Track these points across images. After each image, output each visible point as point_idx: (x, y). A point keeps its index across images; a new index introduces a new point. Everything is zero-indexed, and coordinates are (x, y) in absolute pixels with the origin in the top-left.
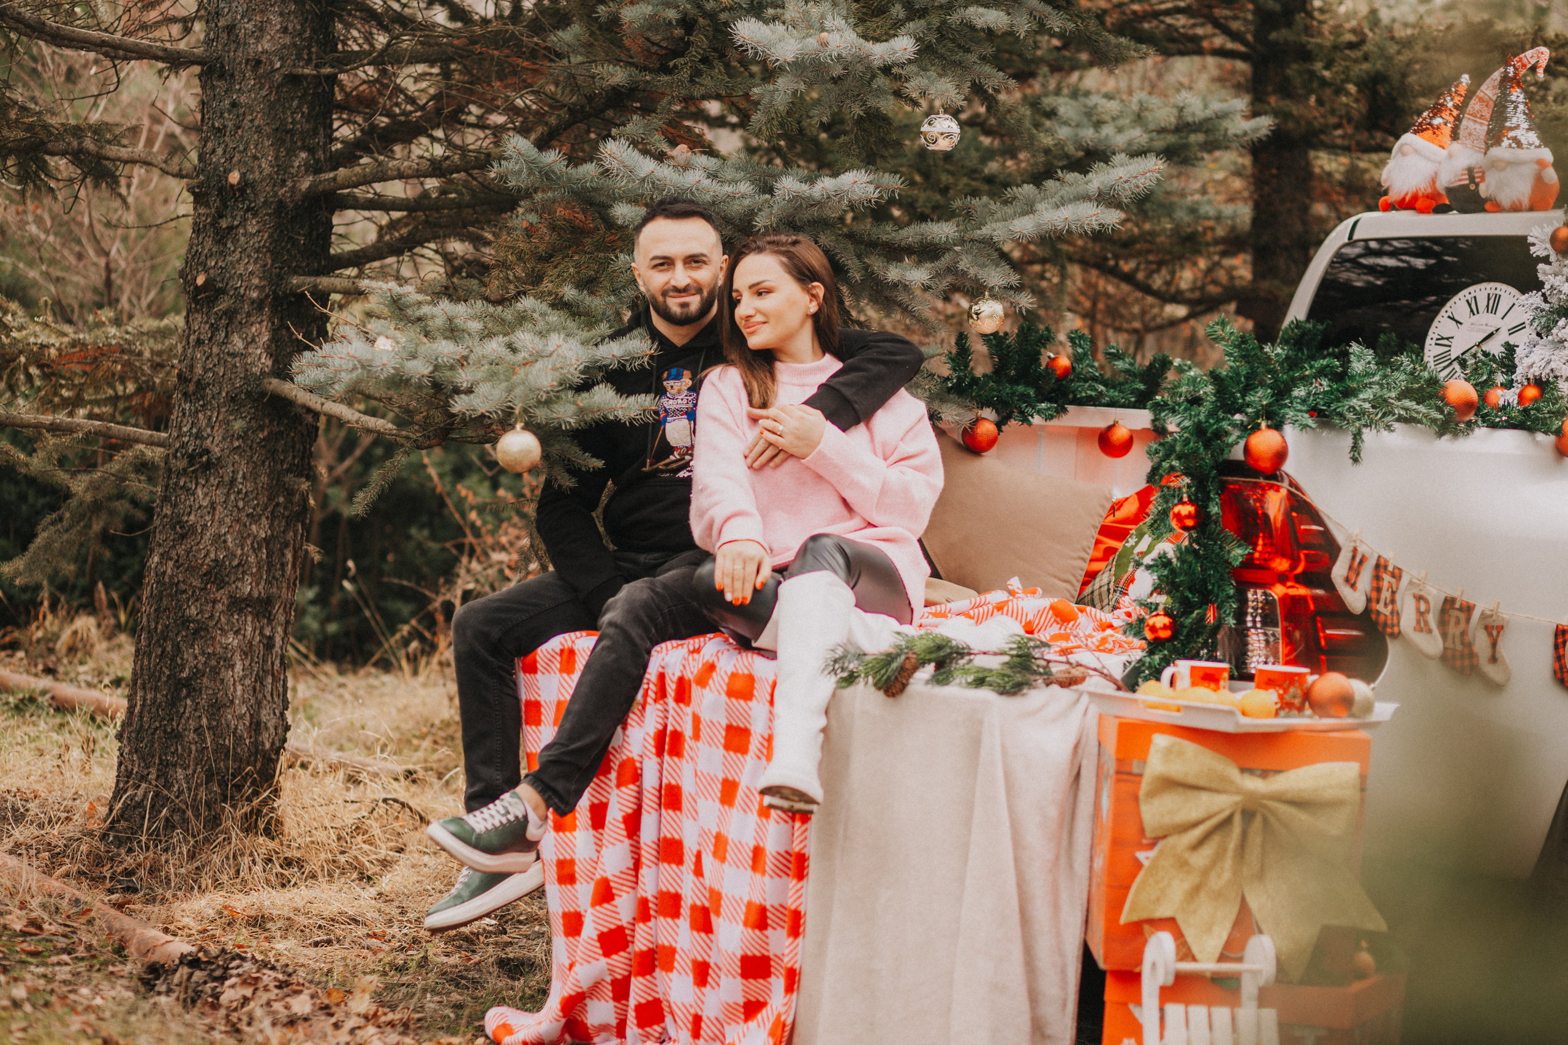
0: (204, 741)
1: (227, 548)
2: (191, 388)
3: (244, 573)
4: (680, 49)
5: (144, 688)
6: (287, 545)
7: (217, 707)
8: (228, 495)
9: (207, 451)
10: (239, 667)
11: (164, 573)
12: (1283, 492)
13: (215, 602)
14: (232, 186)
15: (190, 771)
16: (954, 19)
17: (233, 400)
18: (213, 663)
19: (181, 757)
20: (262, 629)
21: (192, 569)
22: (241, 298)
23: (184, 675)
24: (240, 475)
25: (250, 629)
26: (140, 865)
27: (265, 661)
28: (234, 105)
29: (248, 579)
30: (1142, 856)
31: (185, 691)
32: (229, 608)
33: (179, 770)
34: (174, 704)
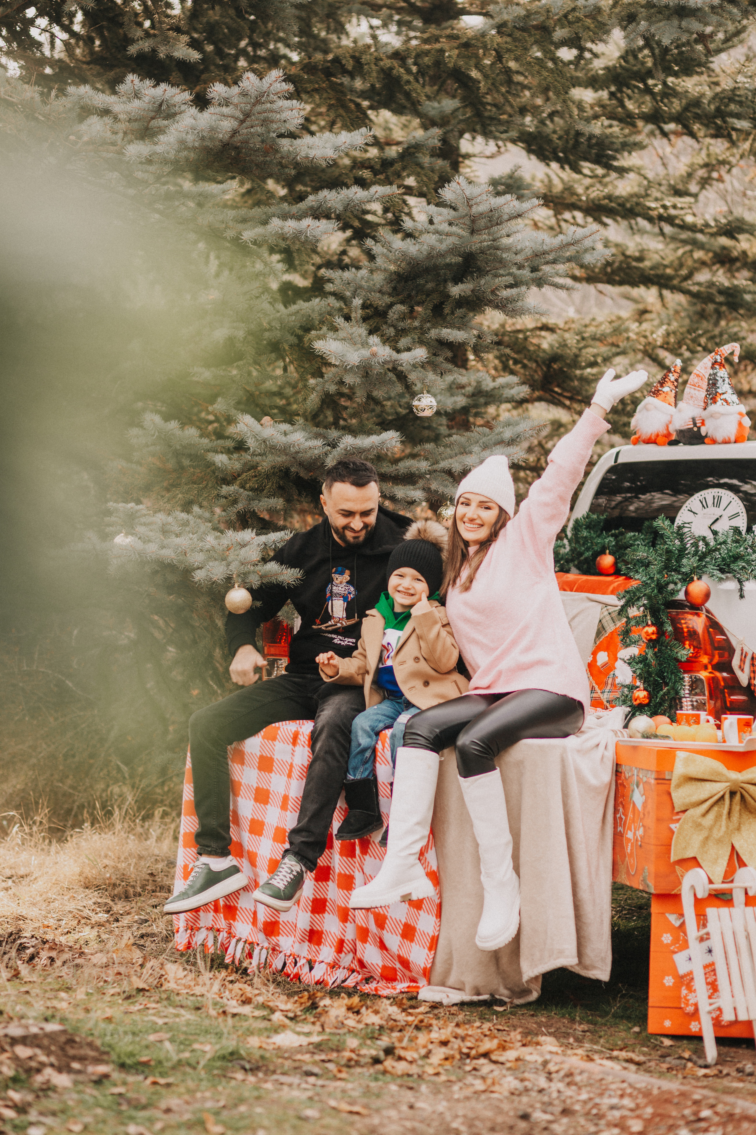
12: (703, 617)
16: (431, 336)
30: (673, 826)
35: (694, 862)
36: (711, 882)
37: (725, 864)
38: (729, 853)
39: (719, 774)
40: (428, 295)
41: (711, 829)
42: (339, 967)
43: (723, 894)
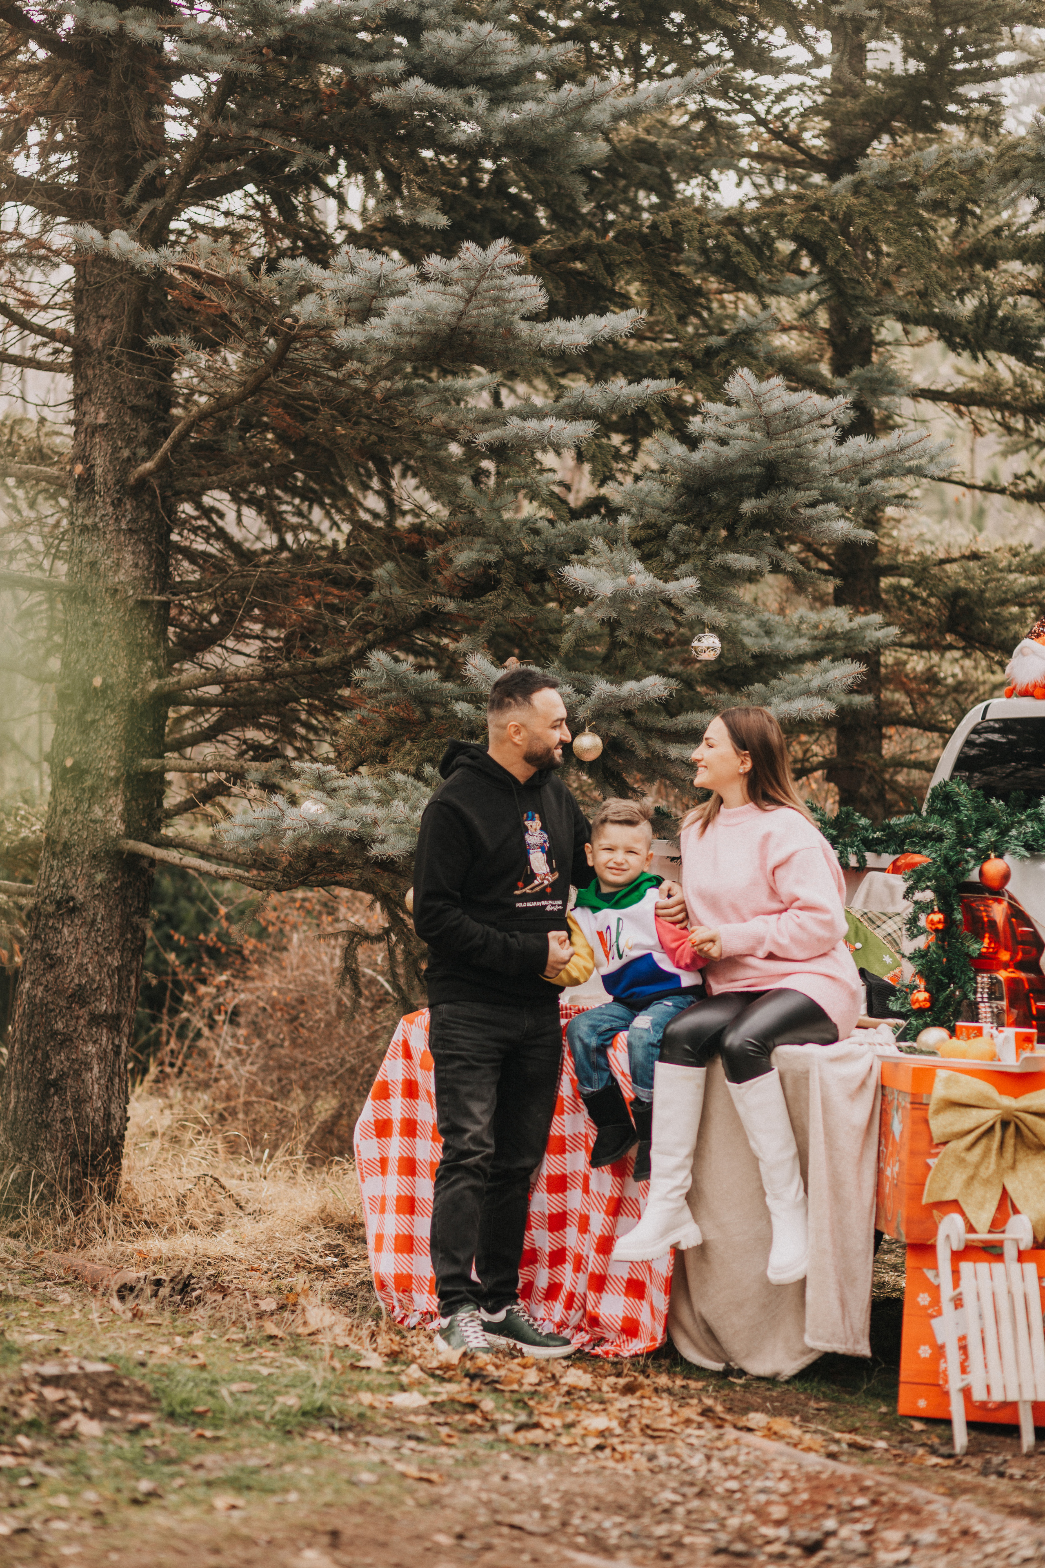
0: (69, 1129)
1: (88, 976)
2: (59, 848)
3: (101, 994)
6: (131, 972)
7: (79, 1102)
8: (89, 933)
9: (73, 898)
10: (96, 1070)
11: (35, 996)
12: (1005, 904)
13: (78, 1018)
14: (95, 689)
15: (57, 1154)
16: (714, 562)
17: (94, 857)
18: (76, 1066)
19: (49, 1142)
20: (113, 1039)
21: (59, 993)
22: (101, 776)
23: (52, 1077)
24: (99, 917)
25: (104, 1039)
26: (24, 1229)
27: (114, 1065)
28: (95, 624)
29: (104, 999)
30: (931, 1162)
31: (52, 1090)
32: (89, 1023)
33: (48, 1154)
34: (43, 1101)
35: (954, 1205)
36: (973, 1231)
37: (994, 1210)
38: (998, 1197)
39: (988, 1098)
40: (719, 513)
41: (977, 1166)
43: (994, 1247)
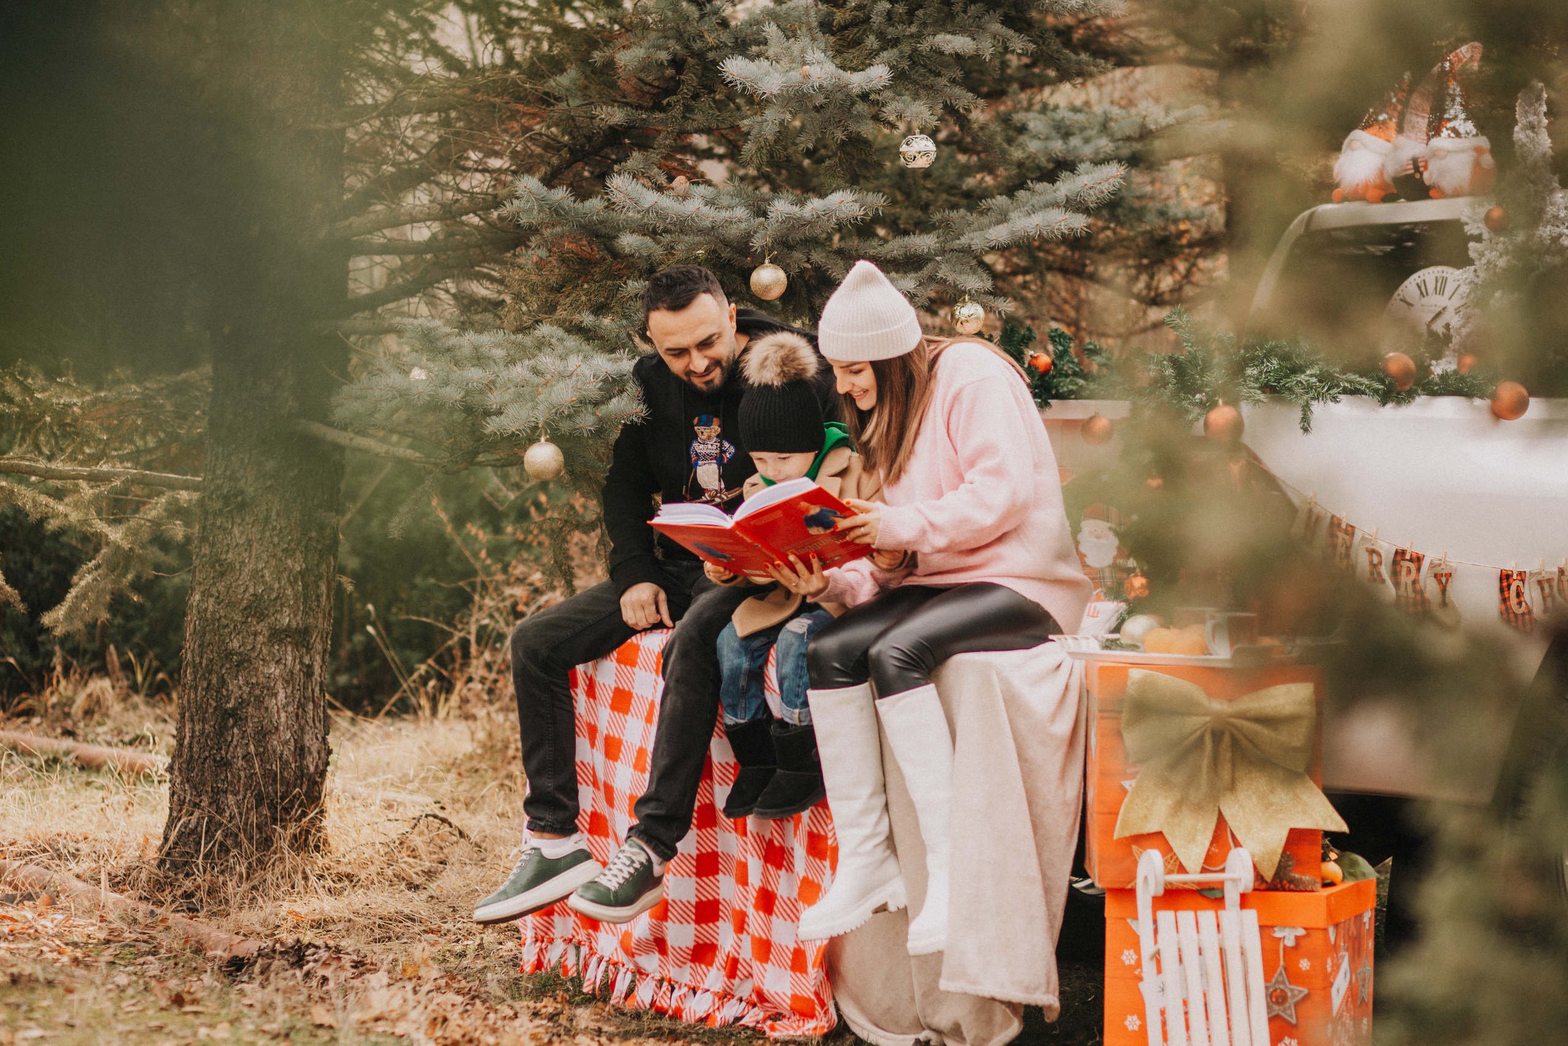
0: (252, 767)
1: (265, 583)
2: (223, 432)
3: (282, 605)
4: (671, 88)
5: (192, 720)
6: (320, 577)
7: (263, 734)
8: (263, 531)
9: (242, 492)
10: (281, 695)
11: (206, 609)
13: (255, 634)
15: (240, 797)
16: (924, 46)
17: (264, 441)
18: (257, 692)
19: (231, 783)
20: (301, 657)
21: (231, 605)
22: (266, 345)
23: (230, 705)
24: (274, 513)
25: (290, 658)
26: (198, 887)
27: (305, 688)
29: (287, 611)
30: (1126, 784)
31: (231, 721)
32: (269, 640)
33: (230, 797)
34: (221, 734)
35: (1156, 839)
36: (1182, 869)
37: (1206, 843)
38: (1212, 826)
39: (1194, 702)
41: (1187, 788)
42: (733, 996)
43: (1211, 889)
